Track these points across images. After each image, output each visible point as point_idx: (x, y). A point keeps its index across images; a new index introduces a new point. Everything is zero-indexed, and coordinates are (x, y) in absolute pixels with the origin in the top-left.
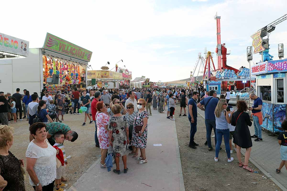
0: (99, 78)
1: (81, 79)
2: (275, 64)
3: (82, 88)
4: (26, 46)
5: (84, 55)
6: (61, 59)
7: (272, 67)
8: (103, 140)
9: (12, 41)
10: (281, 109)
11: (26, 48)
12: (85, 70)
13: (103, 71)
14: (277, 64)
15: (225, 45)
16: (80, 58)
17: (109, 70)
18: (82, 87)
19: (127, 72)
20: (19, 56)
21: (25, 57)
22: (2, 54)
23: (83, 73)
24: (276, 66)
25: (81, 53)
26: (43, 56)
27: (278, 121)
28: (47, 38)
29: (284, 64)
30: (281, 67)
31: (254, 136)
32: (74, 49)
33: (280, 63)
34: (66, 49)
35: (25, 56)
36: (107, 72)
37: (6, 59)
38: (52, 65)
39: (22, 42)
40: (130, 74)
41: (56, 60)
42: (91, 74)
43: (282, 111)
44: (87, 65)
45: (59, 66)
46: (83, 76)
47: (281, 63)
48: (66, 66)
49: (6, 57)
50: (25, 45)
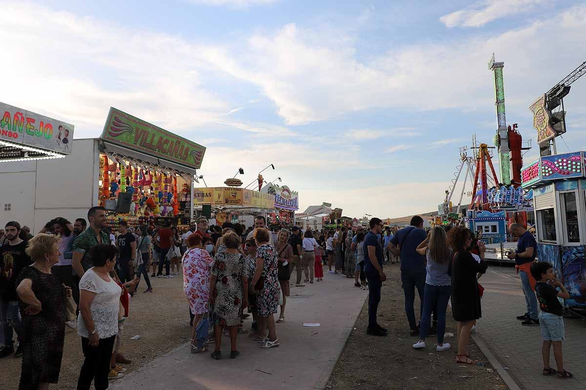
0: (220, 203)
1: (181, 205)
2: (556, 163)
3: (182, 226)
4: (68, 134)
5: (186, 154)
6: (138, 163)
7: (550, 169)
8: (199, 297)
9: (42, 123)
10: (577, 256)
11: (68, 138)
12: (189, 186)
13: (228, 189)
14: (558, 163)
15: (517, 127)
16: (179, 159)
17: (242, 187)
18: (182, 224)
19: (286, 193)
20: (52, 154)
21: (64, 156)
22: (20, 149)
23: (185, 193)
24: (557, 165)
25: (182, 149)
26: (101, 156)
27: (573, 282)
28: (111, 119)
29: (572, 162)
30: (567, 169)
31: (525, 315)
32: (167, 141)
33: (565, 160)
34: (149, 140)
35: (64, 154)
36: (237, 190)
37: (27, 159)
38: (118, 174)
39: (60, 127)
40: (293, 197)
41: (127, 163)
42: (203, 194)
43: (578, 260)
44: (195, 176)
45: (133, 176)
46: (183, 199)
47: (567, 161)
48: (147, 177)
49: (26, 155)
50: (67, 132)
